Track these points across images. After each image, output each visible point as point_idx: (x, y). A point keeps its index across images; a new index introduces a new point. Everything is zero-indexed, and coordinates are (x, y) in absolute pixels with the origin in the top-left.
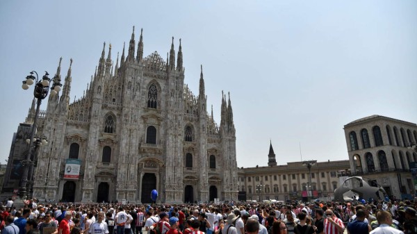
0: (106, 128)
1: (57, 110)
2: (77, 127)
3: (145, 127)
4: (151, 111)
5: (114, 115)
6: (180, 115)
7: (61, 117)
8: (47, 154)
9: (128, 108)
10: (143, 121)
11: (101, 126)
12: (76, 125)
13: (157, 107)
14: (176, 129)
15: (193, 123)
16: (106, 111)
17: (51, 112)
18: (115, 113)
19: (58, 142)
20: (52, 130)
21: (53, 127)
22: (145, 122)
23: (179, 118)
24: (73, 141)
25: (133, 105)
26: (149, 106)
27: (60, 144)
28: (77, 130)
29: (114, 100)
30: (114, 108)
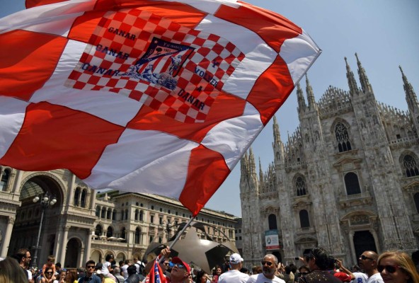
0: (298, 191)
1: (248, 188)
2: (270, 199)
3: (341, 176)
4: (345, 155)
5: (302, 175)
6: (383, 146)
7: (252, 194)
8: (248, 230)
9: (312, 163)
10: (336, 171)
11: (292, 190)
12: (267, 197)
13: (352, 147)
14: (381, 166)
15: (411, 150)
16: (293, 174)
17: (243, 192)
18: (302, 172)
19: (254, 217)
20: (247, 208)
21: (248, 204)
22: (339, 171)
23: (383, 150)
24: (270, 212)
25: (316, 157)
26: (341, 151)
27: (256, 219)
28: (269, 201)
29: (299, 159)
30: (299, 169)
